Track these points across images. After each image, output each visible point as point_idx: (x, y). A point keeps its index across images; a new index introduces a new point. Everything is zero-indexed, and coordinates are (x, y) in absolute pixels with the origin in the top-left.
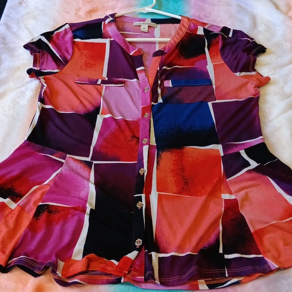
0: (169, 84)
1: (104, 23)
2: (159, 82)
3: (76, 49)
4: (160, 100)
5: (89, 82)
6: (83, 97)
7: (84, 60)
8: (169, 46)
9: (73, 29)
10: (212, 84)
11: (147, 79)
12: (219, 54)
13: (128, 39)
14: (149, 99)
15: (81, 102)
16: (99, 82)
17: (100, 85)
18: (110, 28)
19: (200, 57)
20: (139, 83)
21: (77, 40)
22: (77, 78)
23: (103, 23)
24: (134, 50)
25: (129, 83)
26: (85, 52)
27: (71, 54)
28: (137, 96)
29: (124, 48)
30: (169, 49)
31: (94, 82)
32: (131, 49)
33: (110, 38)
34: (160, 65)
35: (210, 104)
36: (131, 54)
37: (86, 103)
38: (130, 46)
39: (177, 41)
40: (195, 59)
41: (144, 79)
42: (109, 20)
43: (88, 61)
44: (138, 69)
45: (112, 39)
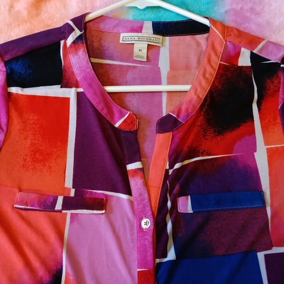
0: (186, 205)
1: (65, 44)
2: (169, 204)
3: (14, 114)
4: (171, 255)
5: (40, 206)
6: (31, 246)
7: (29, 142)
8: (187, 109)
9: (6, 59)
10: (265, 207)
11: (146, 196)
12: (279, 120)
13: (110, 89)
14: (150, 252)
15: (27, 264)
16: (59, 206)
17: (60, 211)
18: (76, 57)
19: (243, 128)
20: (131, 203)
21: (14, 90)
22: (18, 195)
23: (62, 42)
24: (122, 115)
25: (113, 203)
26: (32, 118)
27: (5, 130)
28: (129, 236)
29: (104, 113)
30: (188, 115)
31: (48, 205)
32: (117, 115)
33: (77, 87)
34: (170, 157)
35: (261, 256)
36: (117, 125)
37: (36, 263)
38: (116, 108)
39: (203, 95)
40: (235, 133)
41: (140, 195)
42: (73, 37)
43: (36, 144)
44: (131, 167)
45: (81, 90)
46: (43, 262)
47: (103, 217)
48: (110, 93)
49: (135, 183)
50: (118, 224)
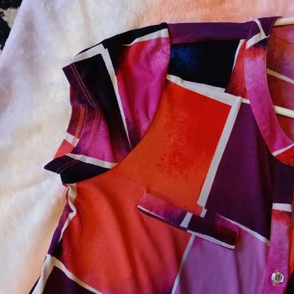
1: (244, 44)
3: (165, 105)
5: (165, 216)
6: (143, 256)
7: (172, 141)
9: (175, 42)
11: (287, 246)
13: (280, 110)
15: (135, 276)
16: (185, 223)
17: (184, 229)
18: (252, 63)
20: (267, 248)
21: (173, 79)
22: (145, 195)
23: (242, 41)
24: (285, 145)
25: (246, 241)
27: (151, 119)
28: (253, 285)
29: (265, 135)
31: (173, 219)
32: (279, 141)
33: (244, 97)
36: (275, 154)
37: (144, 279)
38: (280, 134)
41: (280, 243)
42: (256, 39)
43: (180, 146)
44: (277, 206)
45: (247, 101)
46: (152, 280)
47: (231, 253)
48: (279, 115)
49: (278, 228)
50: (245, 267)
